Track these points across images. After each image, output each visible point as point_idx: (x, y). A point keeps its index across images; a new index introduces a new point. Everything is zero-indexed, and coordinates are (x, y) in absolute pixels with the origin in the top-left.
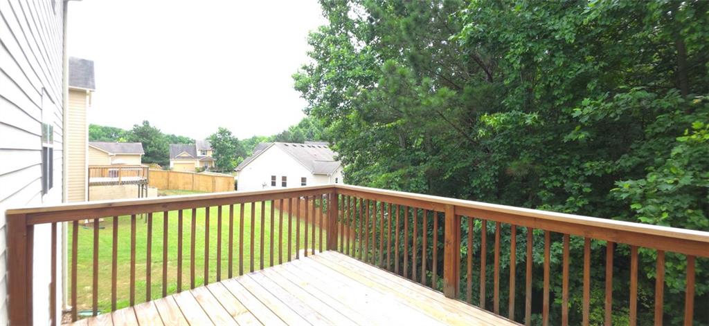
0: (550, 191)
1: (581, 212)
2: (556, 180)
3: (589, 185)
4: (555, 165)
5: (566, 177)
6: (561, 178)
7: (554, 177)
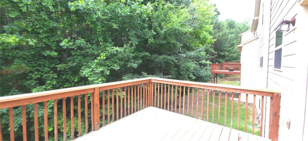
0: (35, 80)
1: (54, 88)
2: (38, 74)
3: (56, 74)
4: (36, 67)
5: (42, 72)
6: (40, 73)
7: (36, 73)
